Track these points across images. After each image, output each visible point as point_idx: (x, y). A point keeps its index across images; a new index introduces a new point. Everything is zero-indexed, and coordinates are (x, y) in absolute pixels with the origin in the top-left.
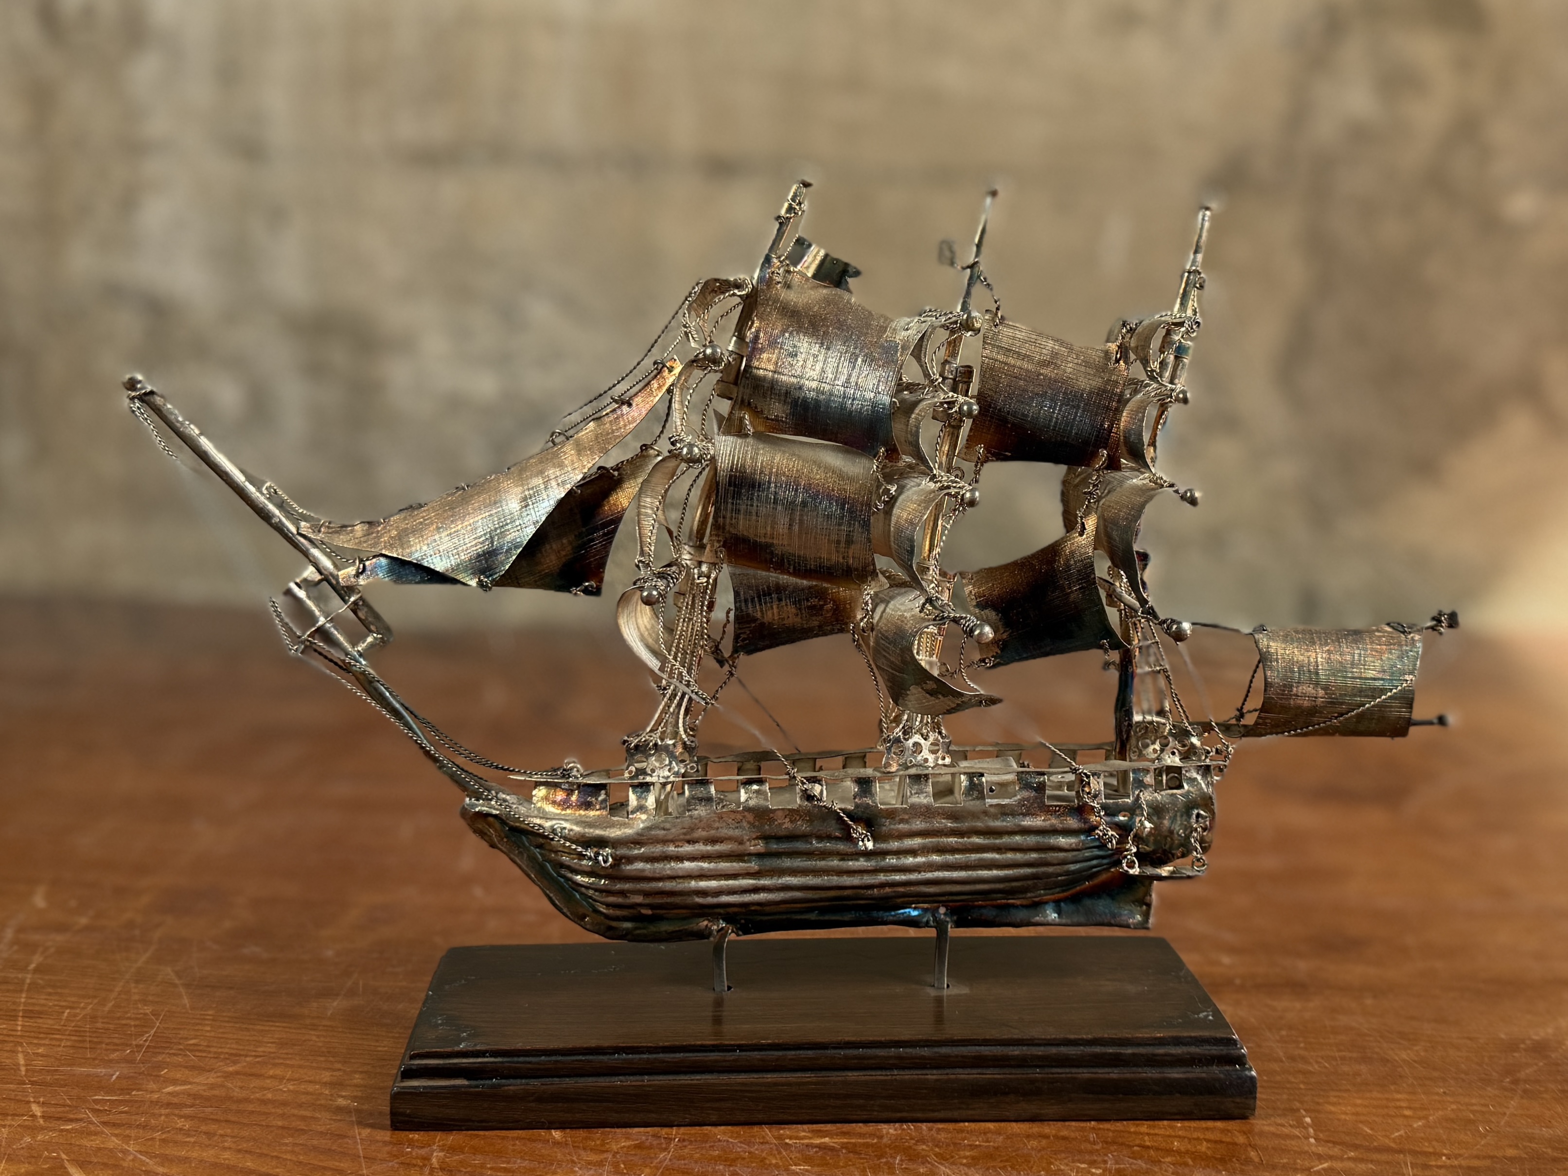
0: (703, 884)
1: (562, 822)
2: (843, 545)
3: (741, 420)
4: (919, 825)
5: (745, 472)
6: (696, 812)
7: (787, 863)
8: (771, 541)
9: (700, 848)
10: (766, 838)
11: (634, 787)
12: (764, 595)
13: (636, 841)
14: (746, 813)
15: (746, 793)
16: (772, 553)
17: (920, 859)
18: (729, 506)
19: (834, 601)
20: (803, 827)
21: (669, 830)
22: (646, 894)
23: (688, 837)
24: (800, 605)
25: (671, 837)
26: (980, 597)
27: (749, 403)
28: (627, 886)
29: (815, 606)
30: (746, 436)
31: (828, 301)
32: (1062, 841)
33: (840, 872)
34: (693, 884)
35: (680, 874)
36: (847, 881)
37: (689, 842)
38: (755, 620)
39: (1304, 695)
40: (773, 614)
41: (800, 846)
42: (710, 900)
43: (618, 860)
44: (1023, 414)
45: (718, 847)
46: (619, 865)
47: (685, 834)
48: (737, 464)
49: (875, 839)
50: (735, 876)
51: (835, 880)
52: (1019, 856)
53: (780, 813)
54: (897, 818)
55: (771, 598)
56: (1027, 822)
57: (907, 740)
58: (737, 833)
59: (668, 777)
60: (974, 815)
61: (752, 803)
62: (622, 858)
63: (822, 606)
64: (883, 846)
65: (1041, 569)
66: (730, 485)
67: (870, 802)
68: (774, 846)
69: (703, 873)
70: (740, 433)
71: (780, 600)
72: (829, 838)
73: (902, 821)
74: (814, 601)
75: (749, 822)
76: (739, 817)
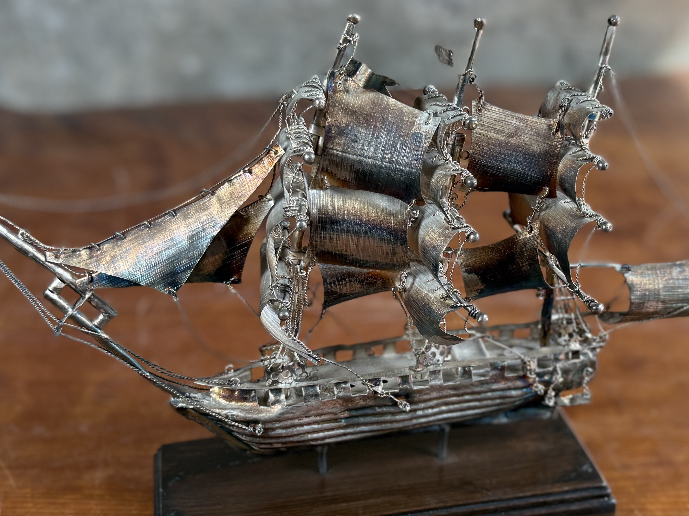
0: (315, 436)
1: (232, 411)
2: (390, 255)
3: (322, 180)
4: (435, 394)
5: (328, 214)
6: (310, 403)
7: (362, 420)
8: (346, 253)
9: (313, 419)
10: (349, 410)
11: (272, 390)
12: (341, 280)
13: (276, 420)
14: (338, 400)
15: (337, 389)
16: (346, 258)
17: (436, 410)
18: (319, 236)
19: (383, 279)
20: (371, 403)
21: (295, 413)
22: (283, 443)
23: (306, 415)
24: (363, 283)
25: (296, 416)
26: (467, 267)
27: (327, 170)
28: (272, 441)
29: (371, 282)
30: (326, 189)
31: (374, 103)
32: (514, 393)
33: (391, 422)
34: (310, 436)
35: (302, 432)
36: (396, 425)
37: (306, 417)
38: (336, 293)
39: (651, 306)
40: (347, 289)
41: (368, 411)
42: (319, 442)
43: (266, 430)
44: (498, 168)
45: (323, 418)
46: (267, 432)
47: (304, 414)
48: (322, 210)
49: (411, 403)
50: (333, 429)
51: (389, 426)
52: (489, 402)
53: (357, 398)
54: (423, 393)
55: (346, 281)
56: (495, 386)
57: (427, 352)
58: (334, 410)
59: (291, 383)
60: (466, 387)
61: (341, 394)
62: (268, 429)
63: (375, 282)
64: (415, 407)
65: (505, 252)
66: (319, 222)
67: (408, 387)
68: (354, 413)
69: (315, 430)
70: (322, 187)
71: (351, 281)
72: (385, 406)
73: (426, 394)
74: (371, 280)
75: (340, 404)
76: (334, 402)
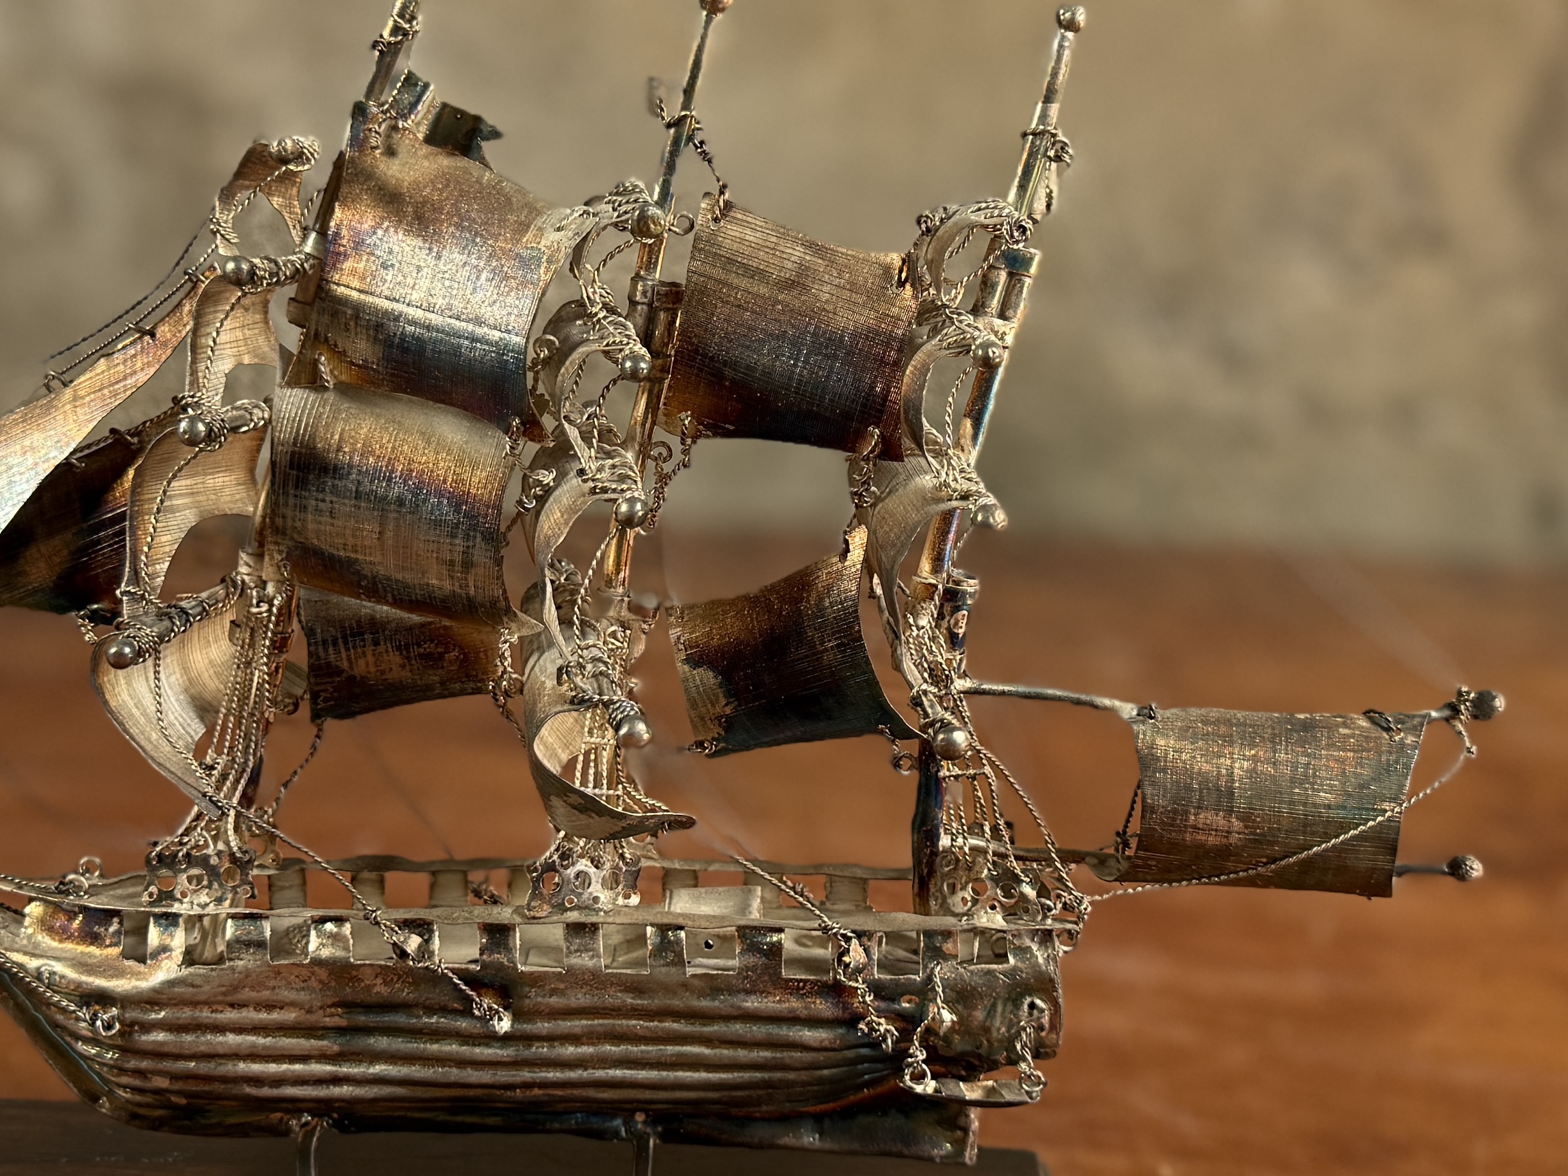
0: (256, 1068)
1: (52, 963)
2: (458, 568)
3: (316, 362)
4: (580, 999)
5: (315, 448)
6: (241, 963)
7: (382, 1043)
8: (353, 555)
9: (251, 1015)
10: (349, 1006)
11: (159, 917)
12: (353, 635)
13: (152, 999)
14: (316, 968)
15: (318, 937)
16: (358, 573)
17: (587, 1050)
18: (291, 501)
19: (461, 648)
20: (406, 994)
21: (200, 986)
22: (174, 1077)
23: (229, 999)
24: (408, 652)
25: (203, 998)
26: (691, 648)
27: (326, 340)
28: (144, 1064)
29: (430, 654)
30: (326, 389)
31: (447, 180)
32: (808, 1035)
33: (462, 1063)
34: (242, 1067)
35: (221, 1051)
36: (473, 1076)
37: (232, 1005)
38: (340, 672)
39: (1209, 829)
40: (367, 664)
41: (401, 1019)
42: (266, 1092)
43: (129, 1028)
44: (748, 367)
45: (275, 1016)
46: (130, 1034)
47: (224, 994)
48: (304, 435)
49: (517, 1017)
50: (304, 1058)
51: (454, 1074)
52: (742, 1054)
53: (368, 971)
54: (547, 987)
55: (363, 640)
56: (752, 1003)
57: (566, 867)
58: (303, 996)
59: (207, 905)
60: (668, 989)
61: (325, 953)
62: (132, 1024)
63: (441, 656)
64: (527, 1027)
65: (781, 608)
66: (291, 468)
67: (505, 961)
68: (362, 1019)
69: (255, 1051)
70: (314, 382)
71: (376, 643)
72: (444, 1010)
73: (554, 992)
74: (429, 647)
75: (321, 982)
76: (305, 972)
